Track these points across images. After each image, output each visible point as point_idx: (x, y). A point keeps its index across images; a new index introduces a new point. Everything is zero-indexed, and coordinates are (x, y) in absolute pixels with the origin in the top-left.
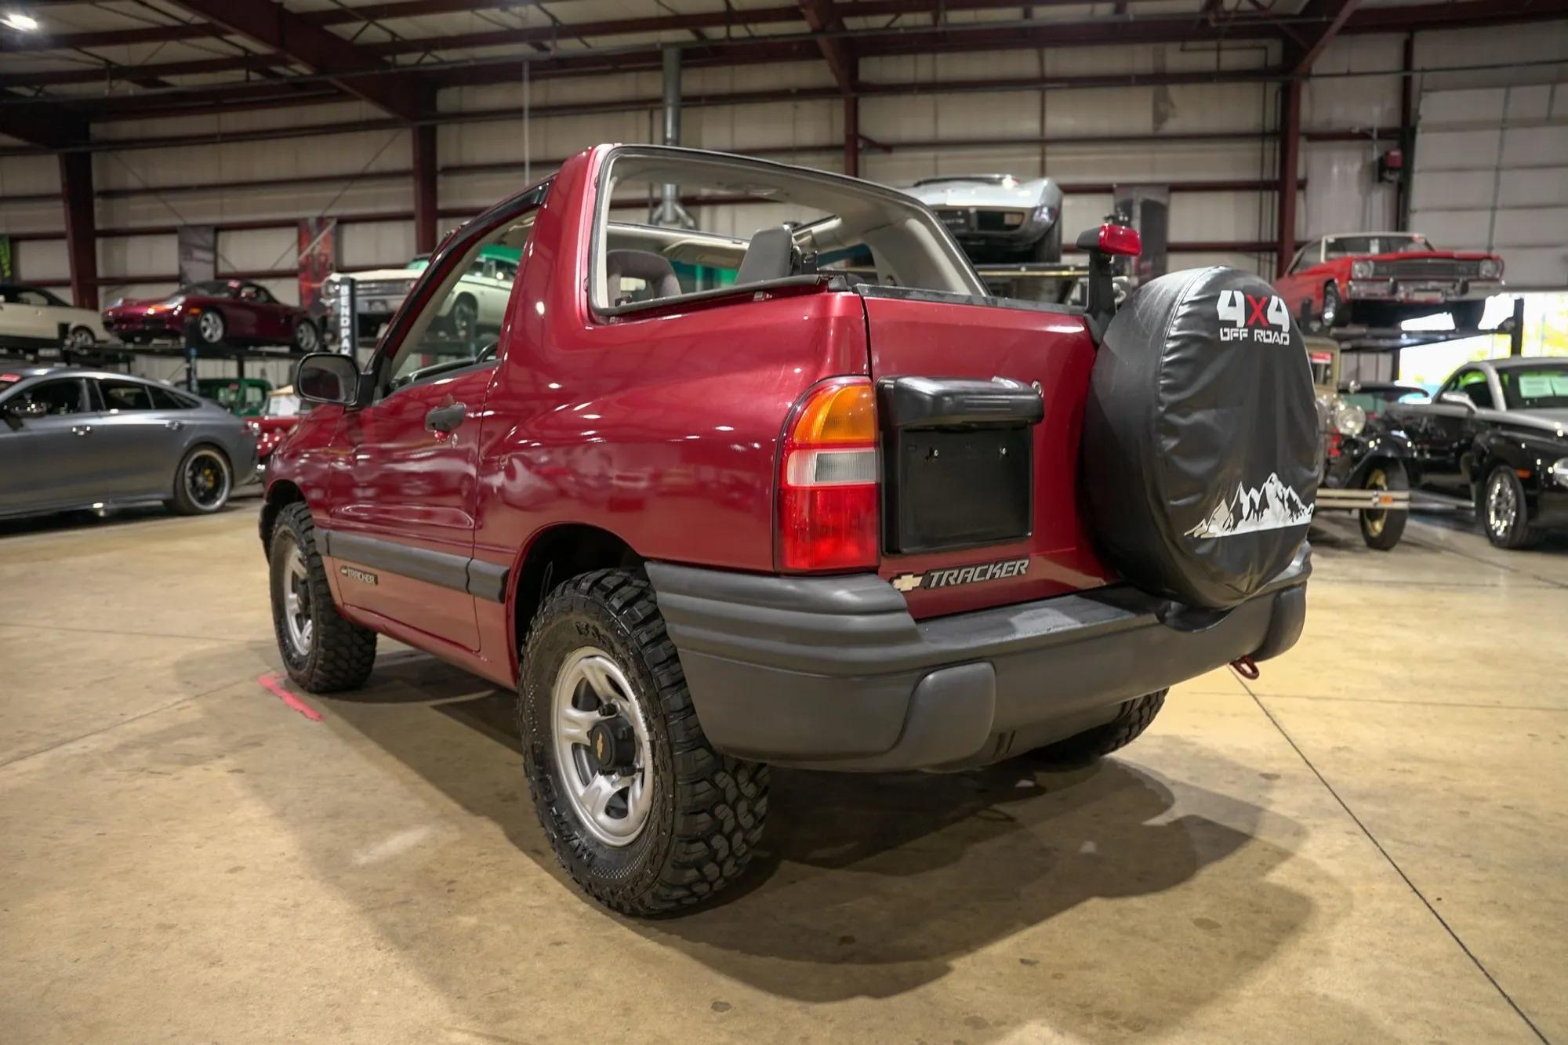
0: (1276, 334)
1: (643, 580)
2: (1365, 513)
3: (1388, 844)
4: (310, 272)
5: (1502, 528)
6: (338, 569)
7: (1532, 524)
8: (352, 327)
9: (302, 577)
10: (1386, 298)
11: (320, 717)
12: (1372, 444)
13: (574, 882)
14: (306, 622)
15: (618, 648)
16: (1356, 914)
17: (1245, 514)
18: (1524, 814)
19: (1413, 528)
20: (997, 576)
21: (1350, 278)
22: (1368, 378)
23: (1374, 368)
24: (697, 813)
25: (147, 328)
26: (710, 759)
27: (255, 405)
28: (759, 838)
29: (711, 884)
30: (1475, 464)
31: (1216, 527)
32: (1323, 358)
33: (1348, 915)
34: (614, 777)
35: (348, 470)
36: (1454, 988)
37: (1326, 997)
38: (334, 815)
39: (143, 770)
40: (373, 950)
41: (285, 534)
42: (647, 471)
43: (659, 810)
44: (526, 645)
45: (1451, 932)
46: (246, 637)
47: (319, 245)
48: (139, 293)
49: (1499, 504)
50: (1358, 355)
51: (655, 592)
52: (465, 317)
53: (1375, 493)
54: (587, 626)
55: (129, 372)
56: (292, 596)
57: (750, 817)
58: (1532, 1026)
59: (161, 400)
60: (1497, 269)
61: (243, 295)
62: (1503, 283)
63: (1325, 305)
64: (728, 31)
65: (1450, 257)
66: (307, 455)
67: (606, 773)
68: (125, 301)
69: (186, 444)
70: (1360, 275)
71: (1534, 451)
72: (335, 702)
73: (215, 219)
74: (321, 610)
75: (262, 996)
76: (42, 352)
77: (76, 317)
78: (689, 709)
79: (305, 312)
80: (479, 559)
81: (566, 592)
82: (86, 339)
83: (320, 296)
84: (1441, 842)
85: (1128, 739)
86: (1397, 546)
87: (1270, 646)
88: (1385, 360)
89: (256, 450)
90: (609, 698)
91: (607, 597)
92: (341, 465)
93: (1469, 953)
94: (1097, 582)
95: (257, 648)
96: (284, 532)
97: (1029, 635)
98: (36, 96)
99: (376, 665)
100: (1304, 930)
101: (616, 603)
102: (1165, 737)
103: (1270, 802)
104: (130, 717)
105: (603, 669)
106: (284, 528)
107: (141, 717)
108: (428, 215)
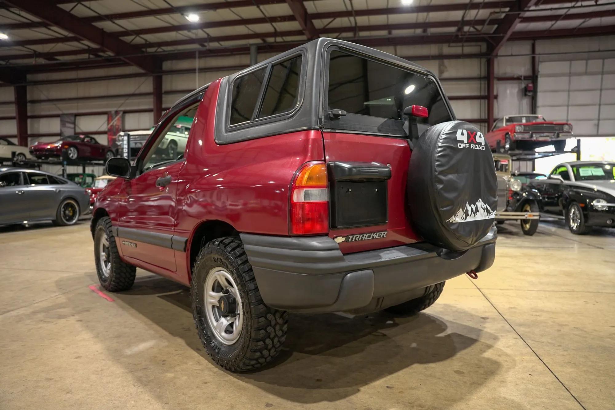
0: (479, 146)
1: (239, 240)
2: (523, 221)
3: (530, 342)
4: (112, 132)
5: (575, 226)
6: (121, 242)
7: (586, 224)
8: (128, 152)
9: (107, 246)
10: (529, 139)
11: (113, 300)
12: (524, 194)
13: (213, 360)
14: (108, 264)
15: (229, 266)
16: (517, 368)
17: (470, 214)
18: (582, 330)
19: (541, 227)
20: (374, 238)
21: (515, 132)
22: (523, 170)
23: (525, 167)
24: (260, 330)
25: (47, 153)
26: (265, 308)
27: (89, 184)
28: (284, 340)
29: (266, 358)
30: (564, 202)
31: (458, 219)
32: (505, 162)
33: (514, 368)
34: (228, 318)
35: (125, 205)
36: (554, 394)
37: (505, 398)
38: (119, 337)
39: (42, 321)
40: (132, 387)
41: (101, 229)
42: (241, 202)
43: (245, 329)
44: (194, 267)
45: (553, 374)
46: (84, 271)
47: (115, 122)
48: (44, 140)
49: (573, 217)
50: (520, 162)
51: (243, 245)
52: (173, 149)
53: (526, 213)
54: (218, 259)
55: (39, 170)
56: (103, 254)
57: (281, 331)
58: (583, 407)
59: (52, 180)
60: (570, 128)
61: (86, 140)
62: (572, 133)
63: (506, 142)
64: (275, 39)
65: (552, 124)
66: (109, 199)
67: (225, 316)
68: (39, 143)
69: (62, 198)
70: (519, 131)
71: (585, 197)
72: (119, 295)
73: (75, 111)
74: (114, 258)
75: (87, 404)
76: (5, 163)
77: (19, 150)
78: (257, 289)
79: (110, 147)
80: (176, 235)
81: (210, 246)
82: (23, 158)
83: (116, 141)
84: (550, 341)
85: (429, 305)
86: (536, 234)
87: (481, 266)
88: (530, 163)
89: (89, 201)
90: (226, 287)
91: (225, 247)
92: (123, 203)
93: (560, 381)
94: (414, 241)
95: (89, 275)
96: (100, 228)
97: (386, 260)
98: (6, 64)
99: (136, 281)
100: (497, 374)
101: (229, 249)
102: (444, 304)
103: (485, 327)
104: (37, 301)
105: (224, 275)
106: (100, 227)
107: (41, 301)
108: (158, 110)
